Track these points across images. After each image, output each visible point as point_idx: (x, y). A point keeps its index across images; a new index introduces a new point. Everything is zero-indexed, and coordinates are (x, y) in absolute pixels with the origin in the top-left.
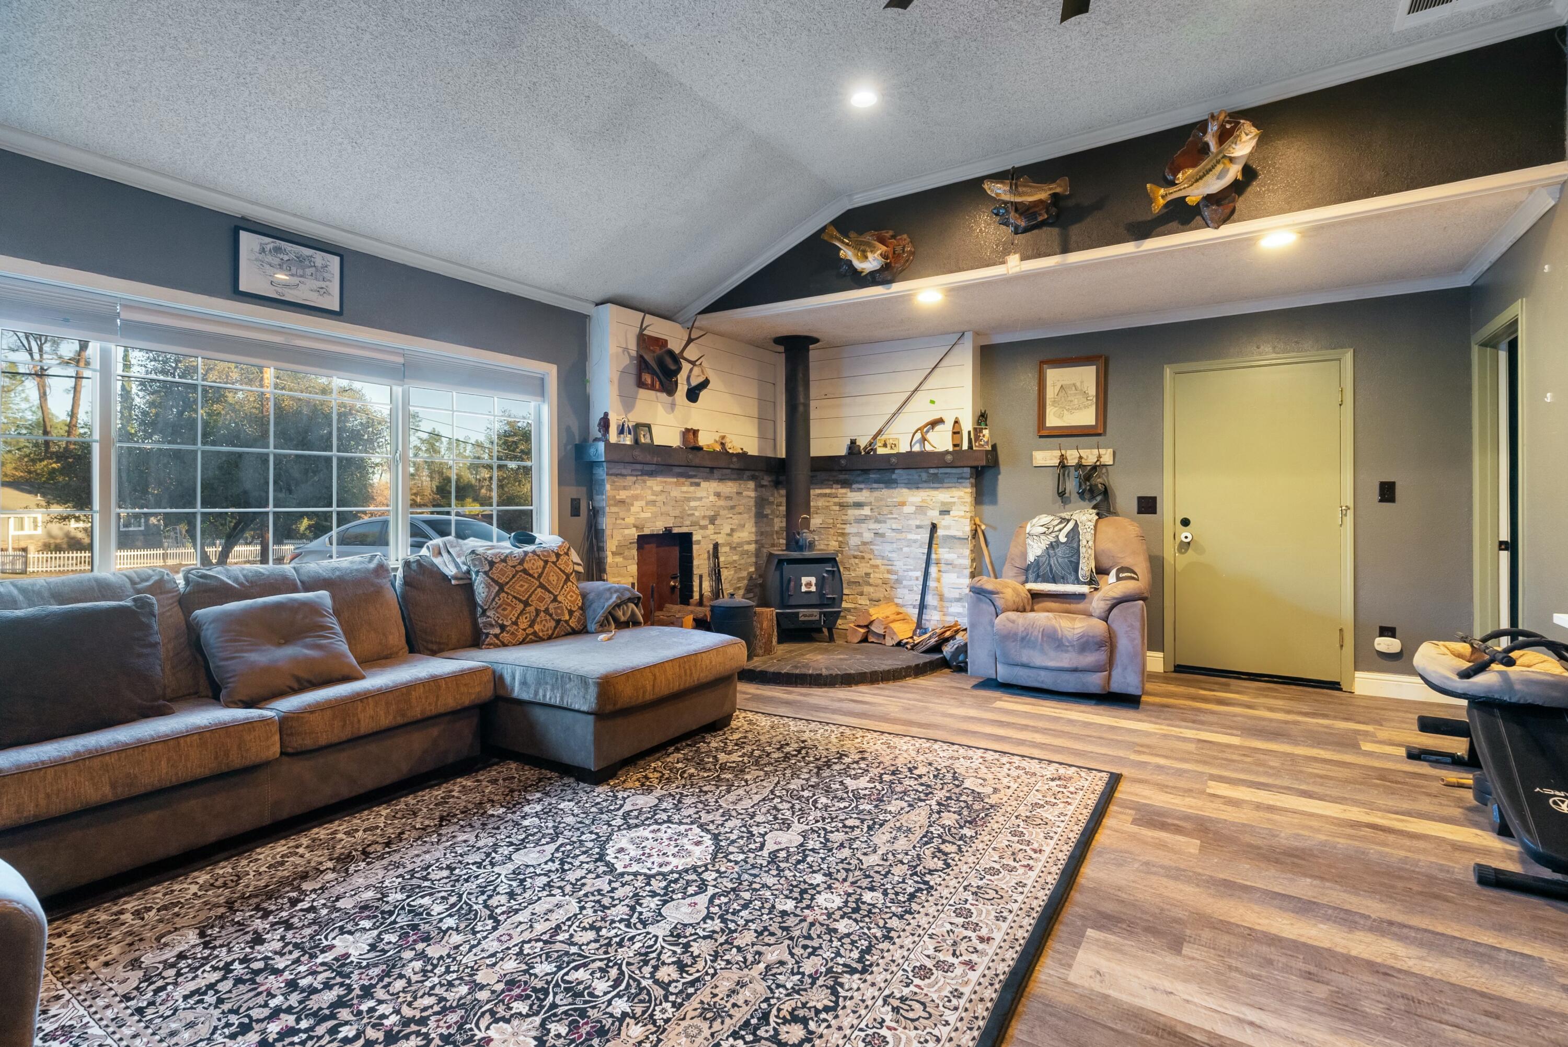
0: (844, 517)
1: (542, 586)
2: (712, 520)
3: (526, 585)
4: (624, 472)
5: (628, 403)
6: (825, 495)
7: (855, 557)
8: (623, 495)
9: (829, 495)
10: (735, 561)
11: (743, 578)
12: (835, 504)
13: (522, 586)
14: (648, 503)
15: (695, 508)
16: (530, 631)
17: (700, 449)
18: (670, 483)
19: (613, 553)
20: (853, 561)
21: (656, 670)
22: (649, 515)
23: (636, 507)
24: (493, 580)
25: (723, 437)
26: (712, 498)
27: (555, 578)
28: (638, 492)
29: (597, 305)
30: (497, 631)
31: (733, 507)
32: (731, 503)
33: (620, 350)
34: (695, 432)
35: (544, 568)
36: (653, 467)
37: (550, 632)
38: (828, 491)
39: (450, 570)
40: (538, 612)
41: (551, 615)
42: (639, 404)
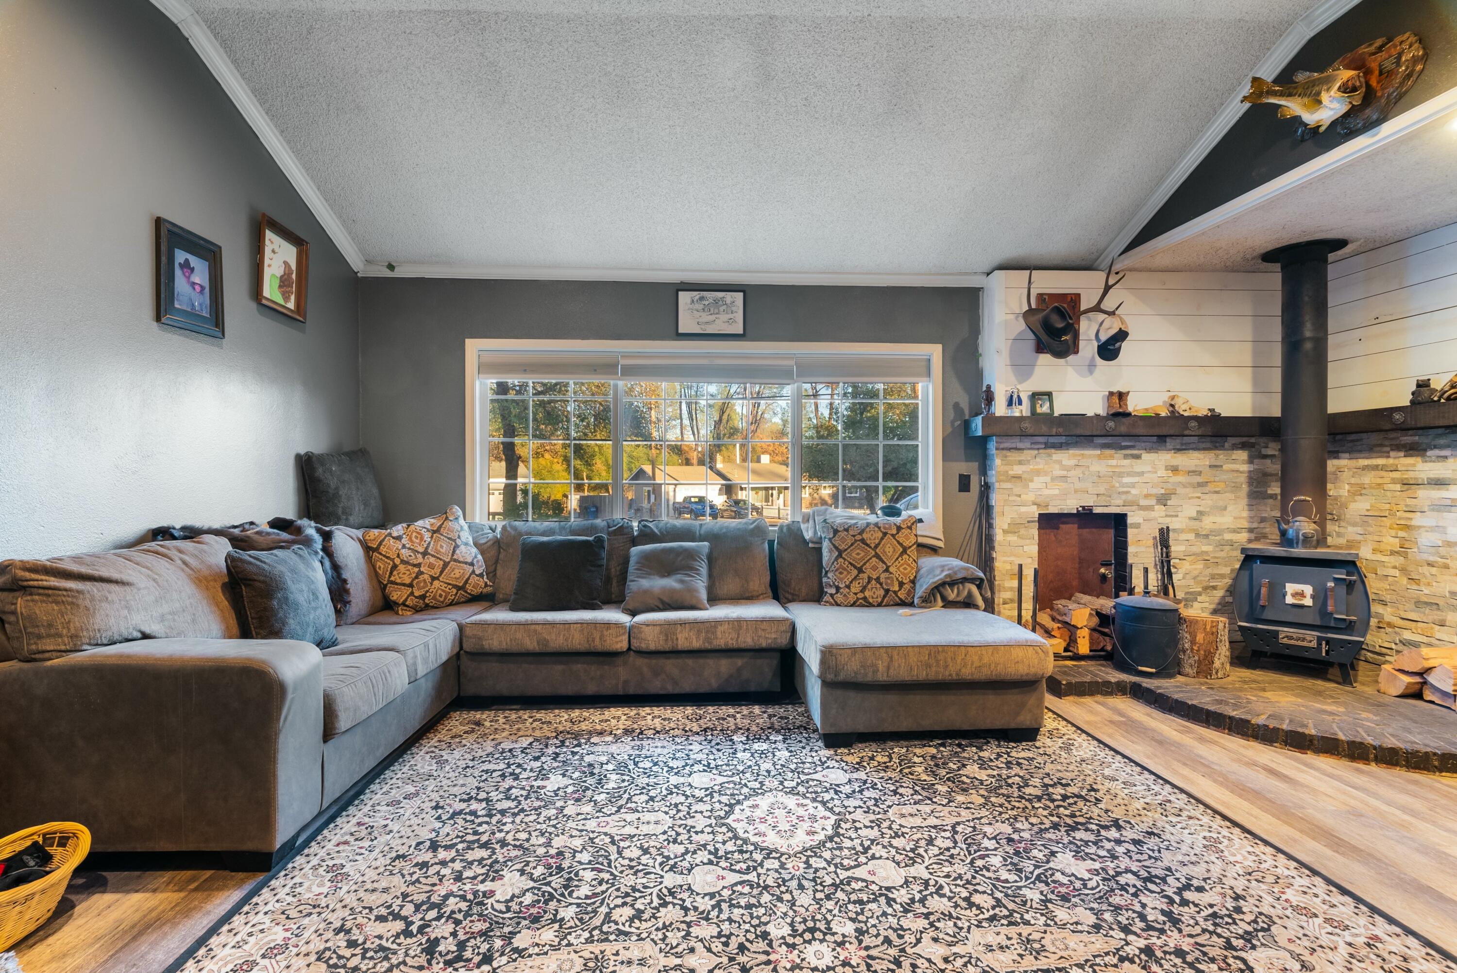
0: (1409, 502)
1: (877, 556)
2: (1163, 500)
3: (863, 554)
4: (1020, 445)
5: (1023, 370)
6: (1376, 468)
7: (1430, 565)
8: (1017, 470)
9: (1383, 468)
10: (1206, 553)
11: (1222, 576)
12: (1394, 481)
13: (858, 554)
14: (1053, 479)
15: (1133, 485)
16: (860, 595)
17: (1129, 414)
18: (1090, 456)
19: (1005, 532)
20: (1426, 570)
21: (895, 653)
22: (1057, 492)
23: (1037, 483)
24: (834, 545)
25: (1173, 398)
26: (1162, 472)
27: (891, 550)
28: (1041, 466)
29: (988, 274)
30: (833, 591)
31: (1200, 485)
32: (1199, 479)
33: (1012, 317)
34: (1122, 396)
35: (882, 539)
36: (1063, 439)
37: (879, 600)
38: (1380, 461)
39: (808, 535)
40: (870, 579)
41: (881, 584)
42: (1038, 370)
